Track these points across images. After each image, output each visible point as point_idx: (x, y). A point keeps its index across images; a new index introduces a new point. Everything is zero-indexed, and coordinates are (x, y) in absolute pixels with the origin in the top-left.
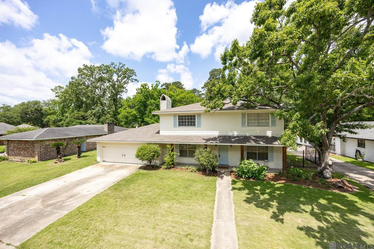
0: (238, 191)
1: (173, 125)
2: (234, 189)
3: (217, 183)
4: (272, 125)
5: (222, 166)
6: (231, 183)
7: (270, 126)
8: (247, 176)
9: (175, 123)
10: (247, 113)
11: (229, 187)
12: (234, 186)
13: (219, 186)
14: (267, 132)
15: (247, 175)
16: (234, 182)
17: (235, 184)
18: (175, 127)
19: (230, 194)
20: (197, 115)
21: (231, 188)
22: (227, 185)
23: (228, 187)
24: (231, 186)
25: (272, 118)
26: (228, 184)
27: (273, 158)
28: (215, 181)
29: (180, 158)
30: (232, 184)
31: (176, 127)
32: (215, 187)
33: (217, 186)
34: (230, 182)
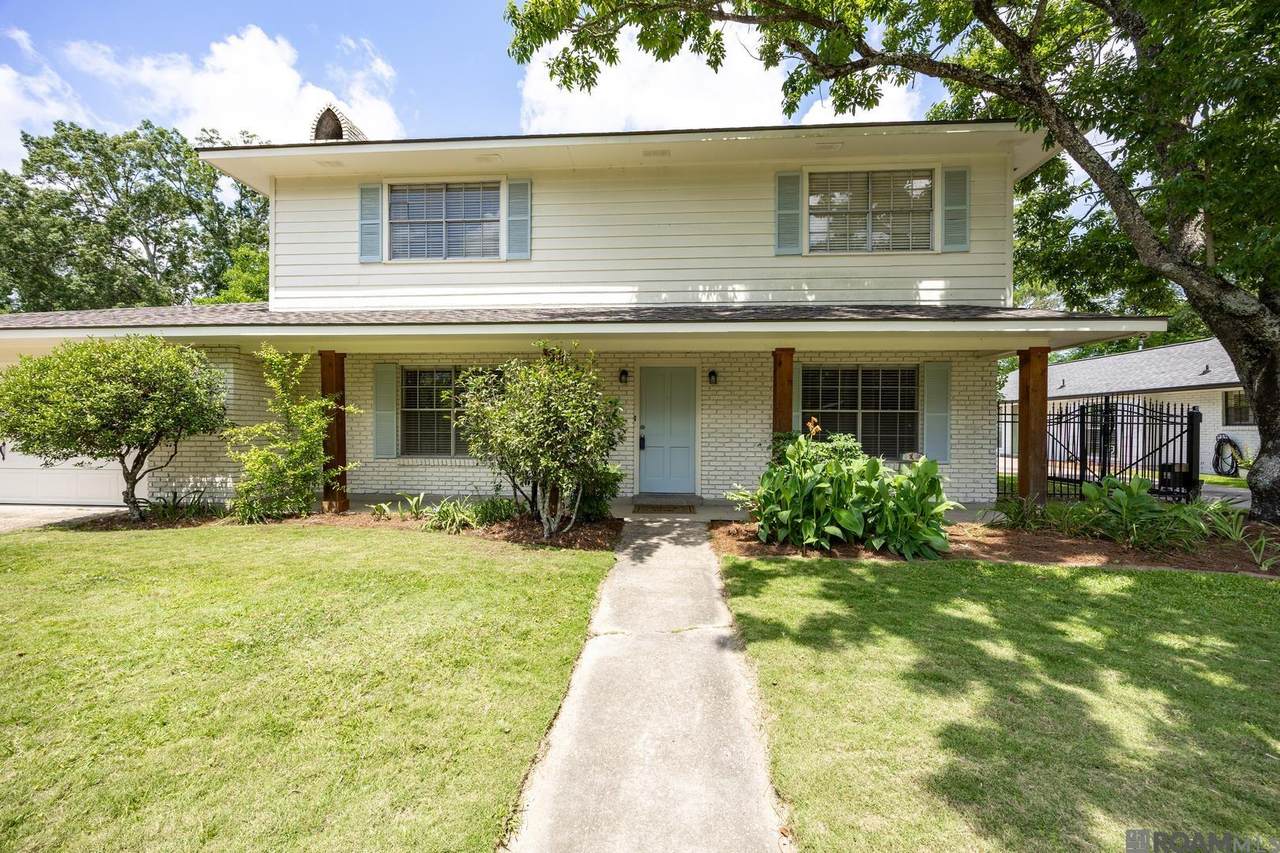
0: (804, 651)
1: (356, 248)
2: (750, 632)
3: (606, 591)
4: (948, 241)
5: (659, 502)
6: (719, 584)
7: (938, 245)
8: (832, 530)
9: (368, 235)
10: (807, 170)
11: (710, 615)
12: (749, 606)
13: (620, 616)
14: (925, 284)
15: (833, 522)
16: (742, 581)
17: (756, 593)
18: (365, 258)
19: (719, 689)
20: (510, 186)
21: (723, 624)
22: (690, 601)
23: (695, 621)
24: (721, 606)
25: (948, 202)
26: (693, 595)
27: (946, 441)
28: (595, 578)
29: (401, 461)
30: (729, 592)
31: (377, 259)
32: (581, 630)
33: (602, 617)
34: (708, 579)
